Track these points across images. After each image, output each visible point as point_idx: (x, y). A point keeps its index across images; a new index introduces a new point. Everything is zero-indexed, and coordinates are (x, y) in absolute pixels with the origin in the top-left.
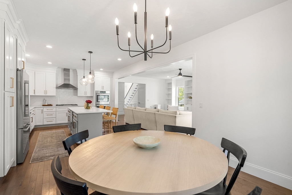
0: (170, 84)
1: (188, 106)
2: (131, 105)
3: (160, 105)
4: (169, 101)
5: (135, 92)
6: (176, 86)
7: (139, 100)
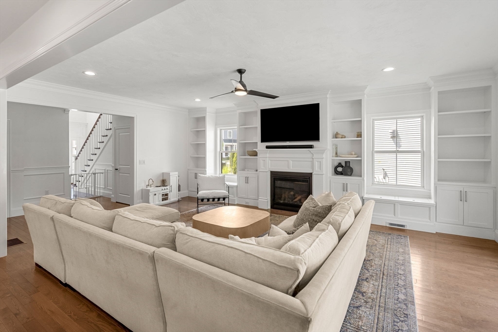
0: (200, 121)
1: (246, 173)
2: (95, 174)
3: (177, 173)
4: (199, 161)
5: (105, 139)
6: (216, 125)
7: (115, 163)
